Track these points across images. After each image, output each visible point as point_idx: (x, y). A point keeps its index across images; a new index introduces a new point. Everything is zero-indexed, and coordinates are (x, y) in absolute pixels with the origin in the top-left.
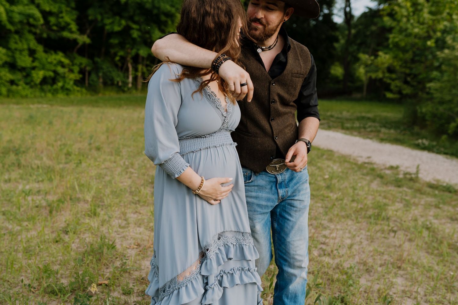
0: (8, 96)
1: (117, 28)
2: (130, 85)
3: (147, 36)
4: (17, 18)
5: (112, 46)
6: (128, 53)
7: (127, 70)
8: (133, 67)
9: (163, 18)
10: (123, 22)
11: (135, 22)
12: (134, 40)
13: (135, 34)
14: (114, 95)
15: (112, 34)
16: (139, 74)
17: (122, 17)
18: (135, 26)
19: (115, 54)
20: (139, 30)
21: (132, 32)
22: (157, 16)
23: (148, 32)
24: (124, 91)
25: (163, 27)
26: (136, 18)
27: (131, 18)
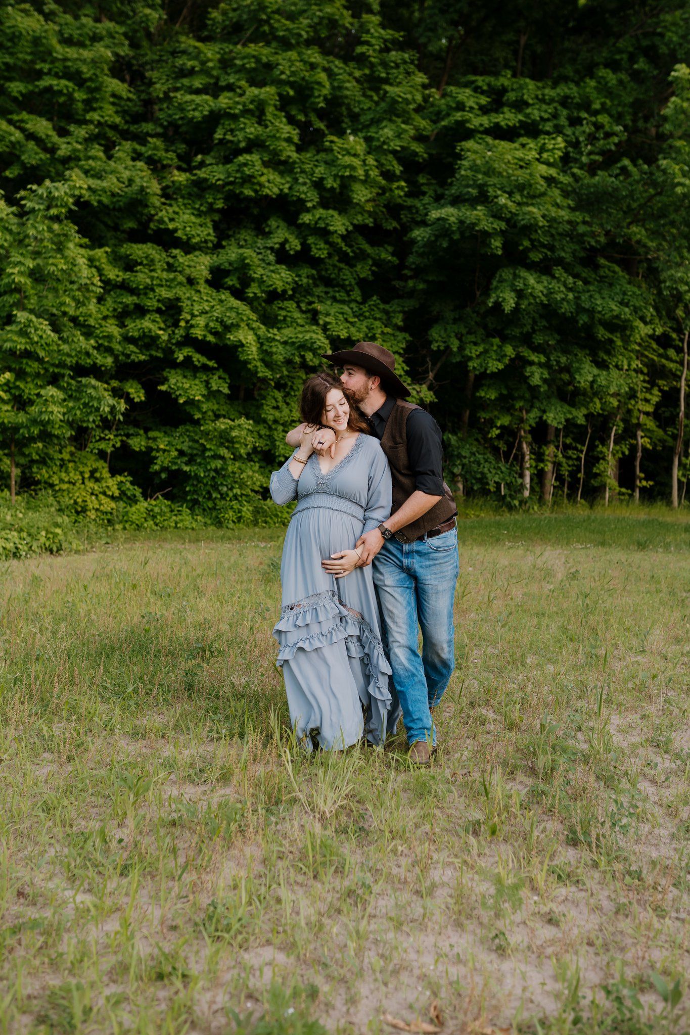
0: (256, 523)
1: (495, 366)
2: (527, 493)
3: (566, 377)
4: (280, 353)
5: (483, 405)
6: (522, 420)
7: (520, 458)
8: (532, 452)
9: (602, 333)
10: (509, 350)
11: (537, 349)
12: (534, 389)
13: (536, 376)
14: (487, 516)
15: (483, 378)
16: (549, 467)
17: (504, 339)
18: (534, 357)
19: (491, 423)
20: (547, 365)
21: (528, 370)
22: (589, 329)
23: (567, 369)
24: (511, 508)
25: (602, 355)
26: (539, 339)
27: (527, 340)
